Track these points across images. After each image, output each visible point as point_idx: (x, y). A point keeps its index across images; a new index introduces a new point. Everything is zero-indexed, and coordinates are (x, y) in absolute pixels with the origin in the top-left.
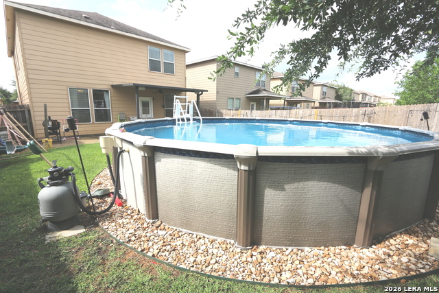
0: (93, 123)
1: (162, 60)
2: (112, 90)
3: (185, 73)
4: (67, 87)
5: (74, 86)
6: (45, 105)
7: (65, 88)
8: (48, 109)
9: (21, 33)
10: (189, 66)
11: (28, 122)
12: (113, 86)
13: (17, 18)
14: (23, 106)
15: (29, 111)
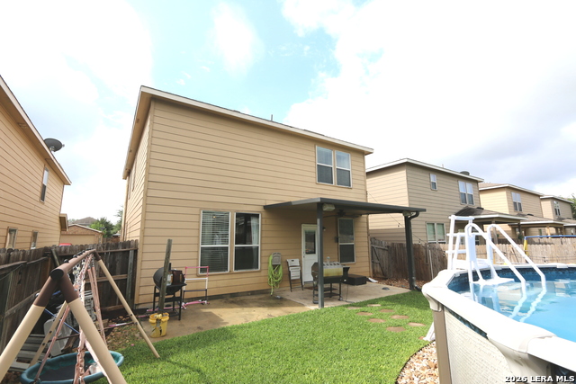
0: (231, 273)
1: (334, 166)
2: (265, 215)
3: (365, 185)
4: (201, 209)
5: (211, 207)
6: (170, 241)
7: (196, 211)
8: (173, 247)
9: (152, 130)
10: (370, 174)
11: (130, 271)
12: (266, 207)
13: (151, 110)
14: (127, 244)
15: (136, 251)
